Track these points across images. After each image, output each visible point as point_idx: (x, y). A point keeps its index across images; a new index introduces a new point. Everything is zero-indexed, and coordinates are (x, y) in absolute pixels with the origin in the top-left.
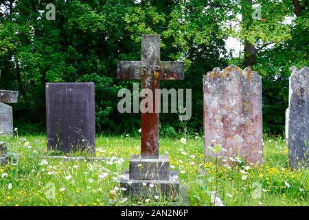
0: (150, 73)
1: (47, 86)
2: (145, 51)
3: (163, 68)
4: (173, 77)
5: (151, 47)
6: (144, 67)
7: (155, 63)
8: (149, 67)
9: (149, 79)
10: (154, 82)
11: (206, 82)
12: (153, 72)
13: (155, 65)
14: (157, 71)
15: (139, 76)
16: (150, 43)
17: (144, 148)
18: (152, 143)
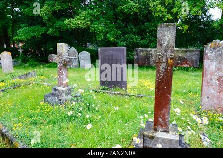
0: (164, 60)
1: (99, 50)
2: (161, 40)
3: (177, 56)
4: (188, 64)
5: (166, 36)
6: (159, 55)
7: (169, 51)
8: (164, 55)
9: (163, 65)
10: (167, 69)
11: (207, 51)
12: (167, 59)
13: (169, 53)
14: (171, 58)
15: (154, 63)
16: (166, 32)
17: (156, 122)
18: (164, 120)
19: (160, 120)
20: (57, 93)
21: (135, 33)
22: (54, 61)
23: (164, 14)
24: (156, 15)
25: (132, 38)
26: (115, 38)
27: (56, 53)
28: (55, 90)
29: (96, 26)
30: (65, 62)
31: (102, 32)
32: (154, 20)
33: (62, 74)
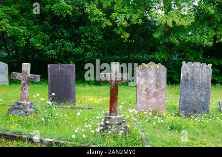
0: (114, 79)
10: (116, 83)
11: (138, 71)
17: (111, 111)
18: (115, 109)
19: (113, 109)
20: (21, 106)
21: (66, 39)
22: (17, 78)
23: (102, 19)
24: (93, 19)
25: (63, 45)
26: (42, 44)
27: (20, 71)
28: (19, 104)
29: (15, 28)
30: (29, 79)
31: (24, 35)
32: (90, 24)
33: (26, 89)
